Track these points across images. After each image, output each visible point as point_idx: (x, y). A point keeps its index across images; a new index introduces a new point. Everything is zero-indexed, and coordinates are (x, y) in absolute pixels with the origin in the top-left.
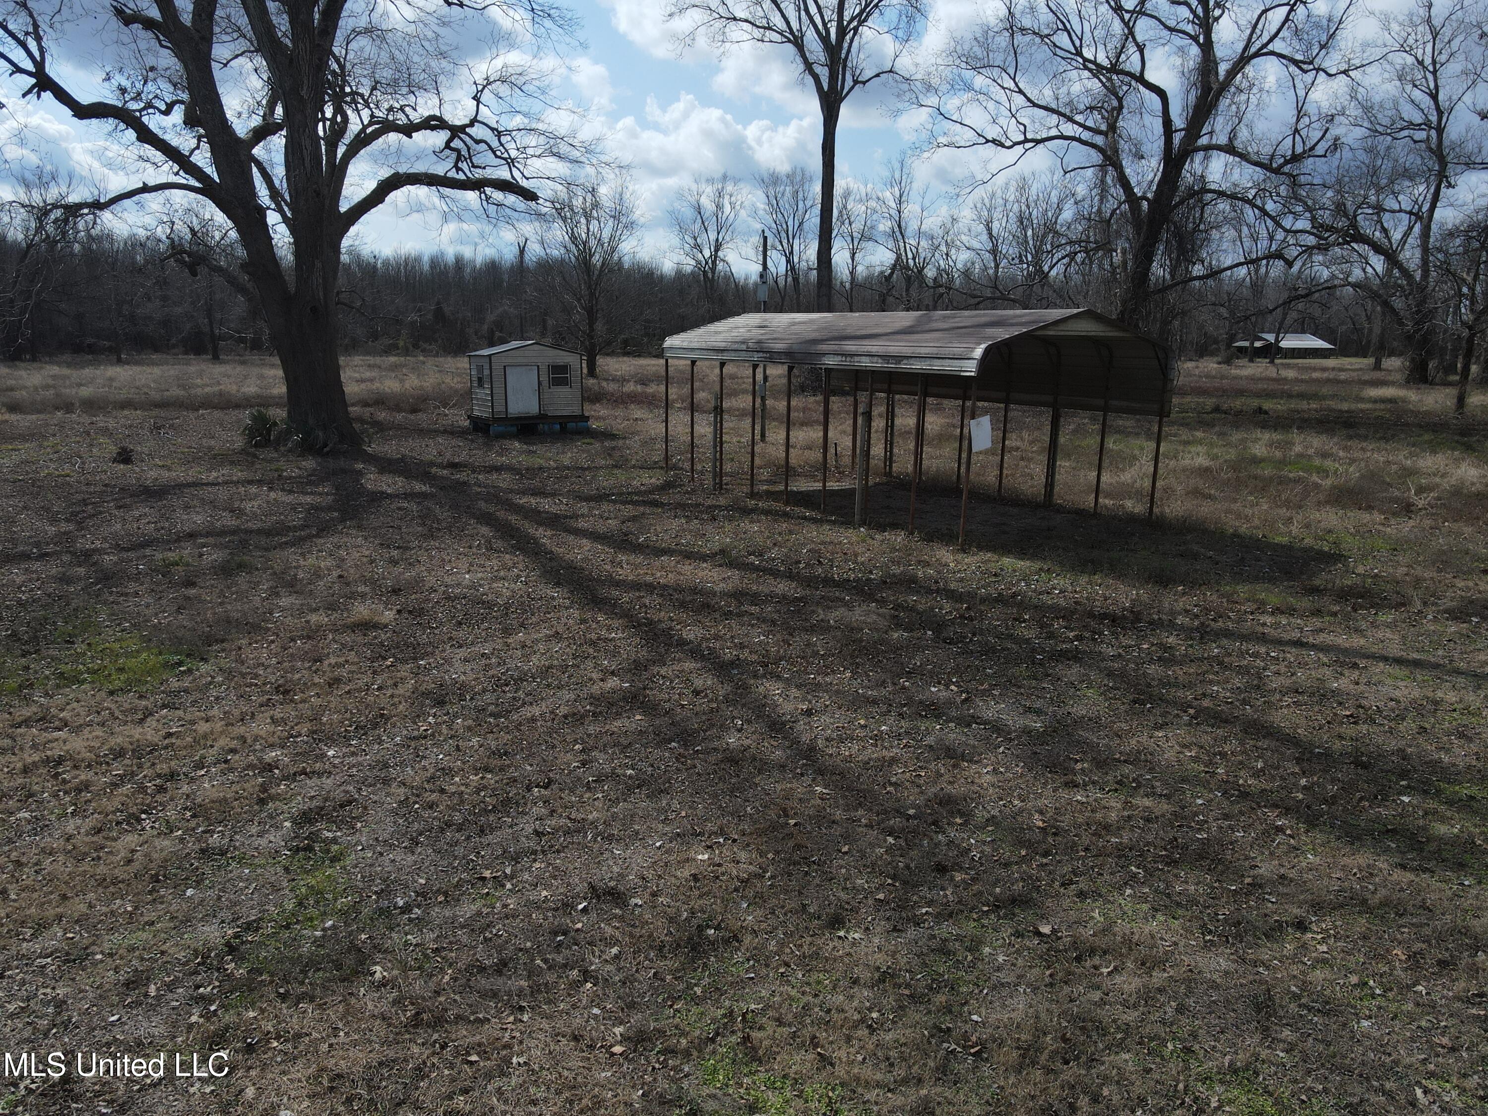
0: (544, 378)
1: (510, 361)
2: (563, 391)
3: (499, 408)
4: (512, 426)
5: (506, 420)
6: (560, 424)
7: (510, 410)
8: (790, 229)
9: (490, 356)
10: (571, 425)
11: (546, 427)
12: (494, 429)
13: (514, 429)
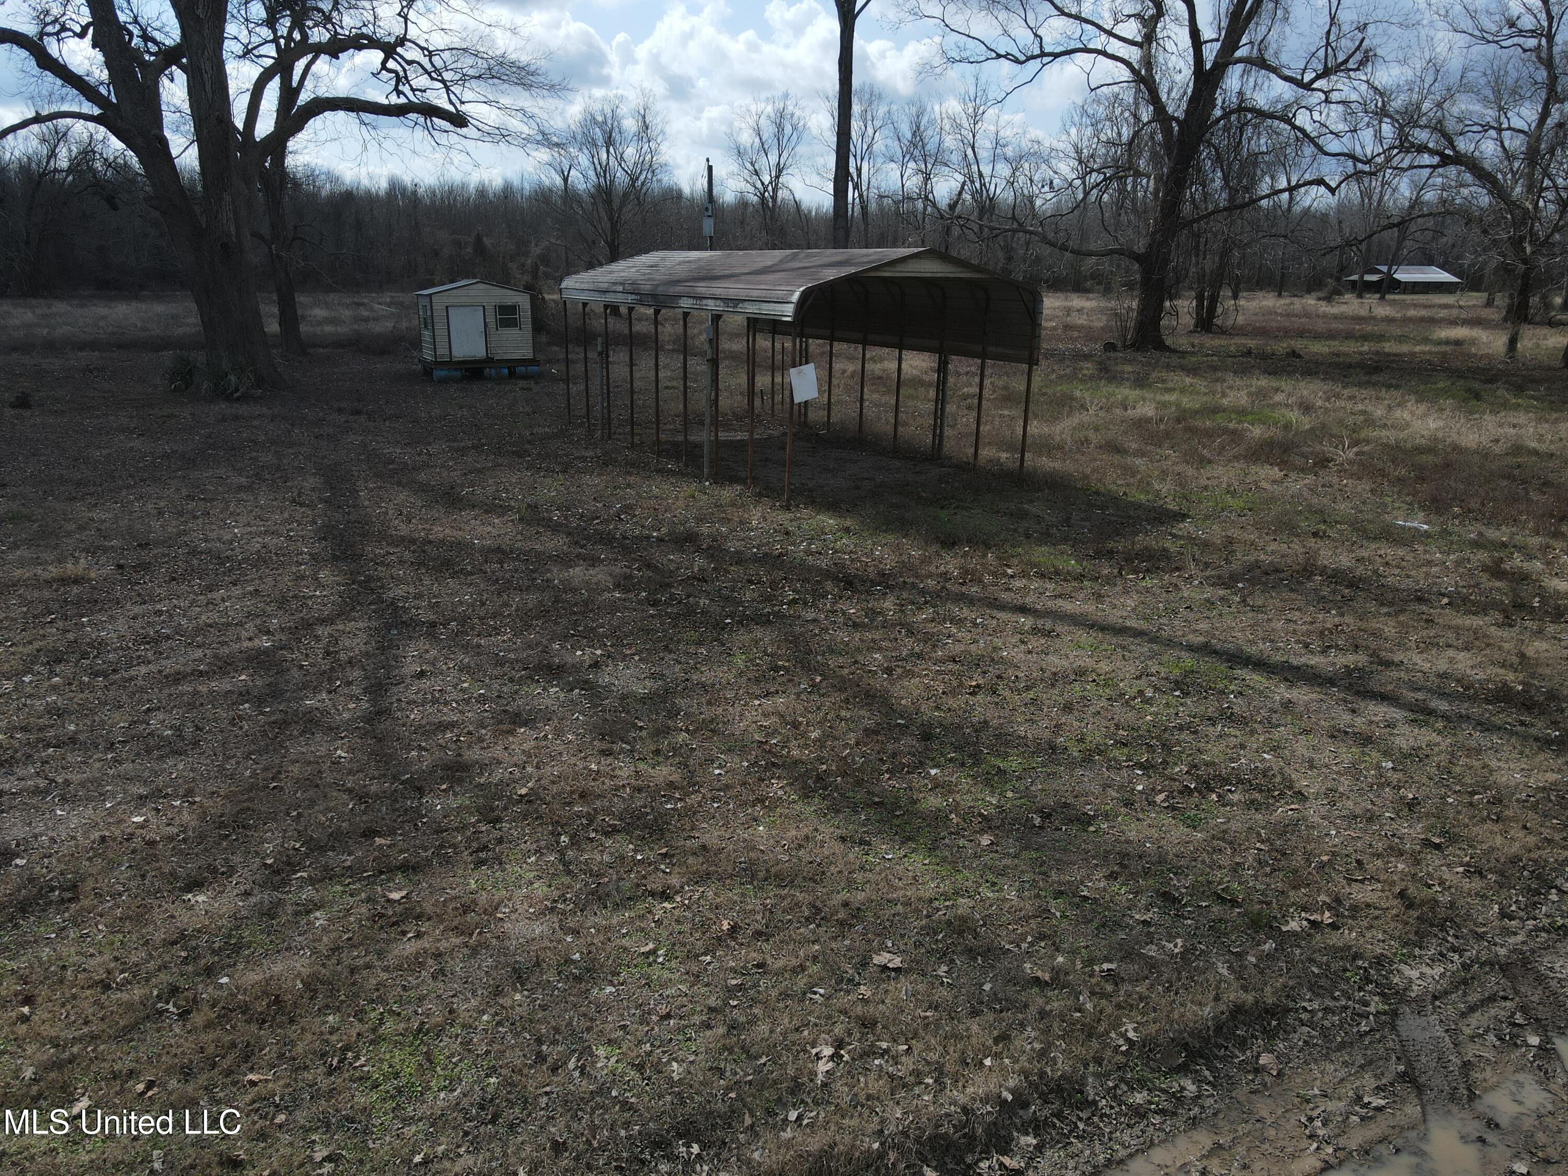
0: (491, 319)
1: (452, 300)
2: (511, 333)
3: (442, 351)
4: (456, 369)
5: (452, 364)
6: (509, 368)
7: (454, 353)
8: (859, 152)
9: (430, 295)
10: (521, 370)
11: (493, 371)
12: (438, 374)
13: (458, 374)
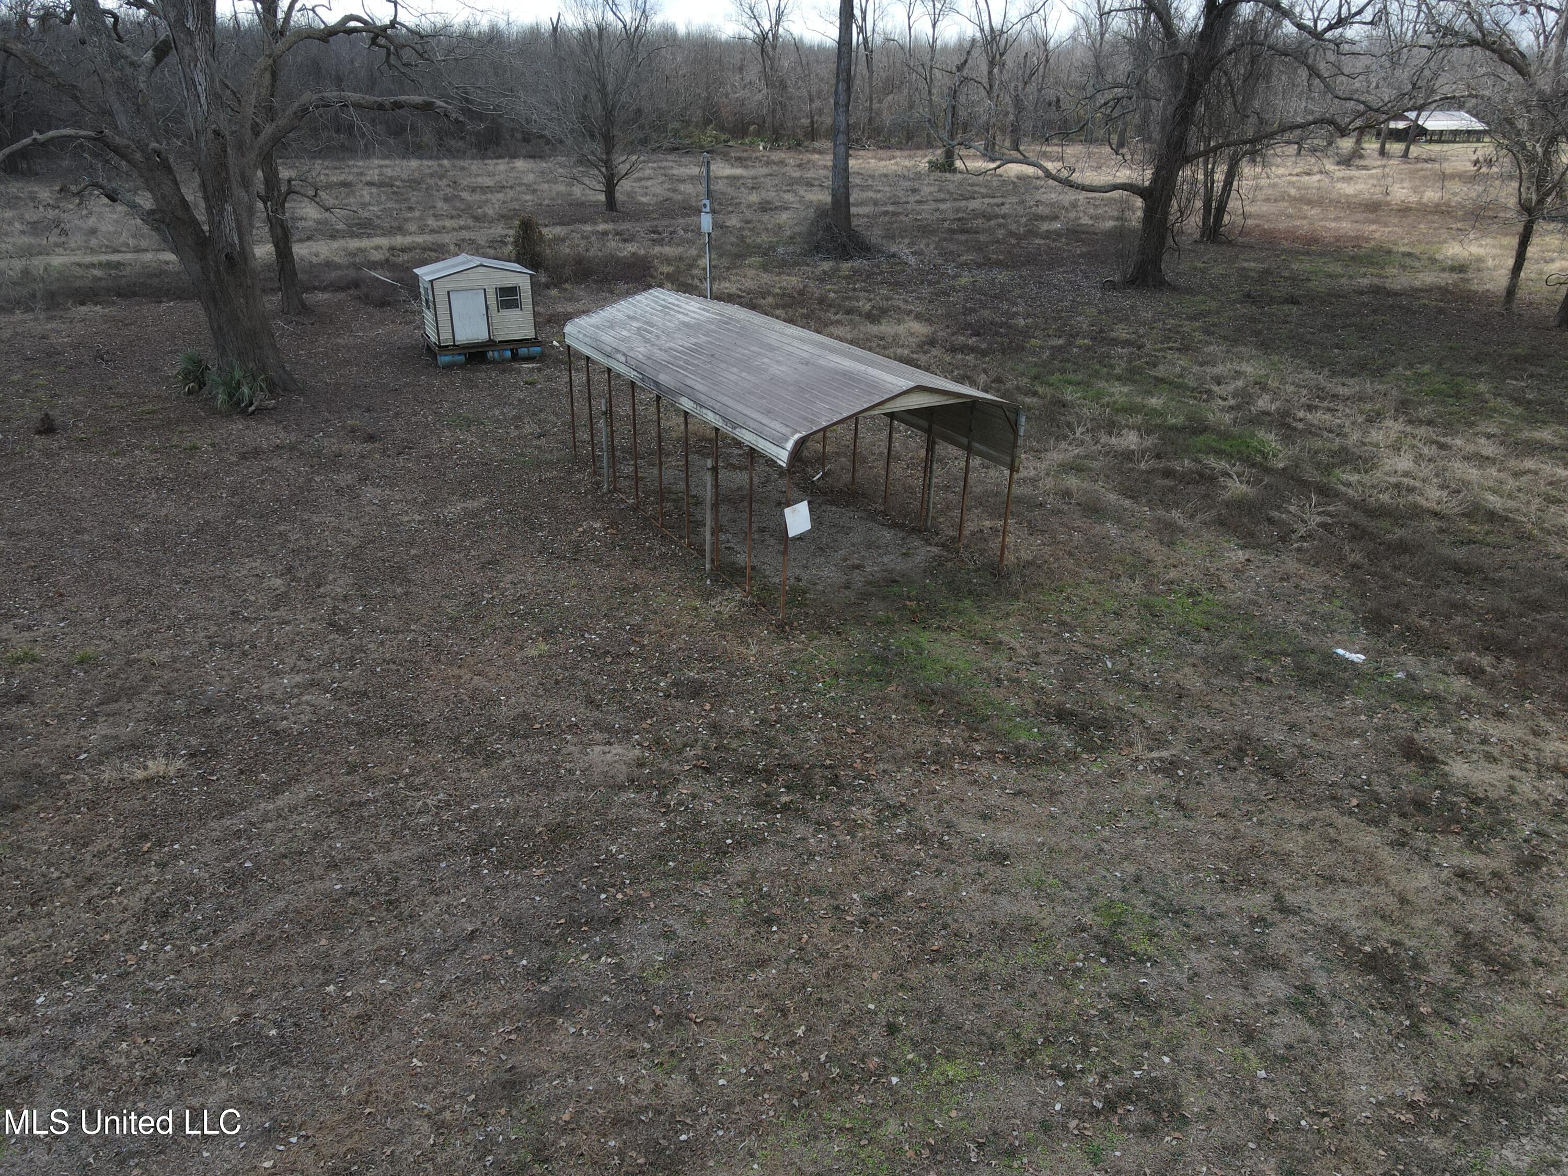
0: (492, 302)
1: (453, 285)
2: (512, 314)
3: (446, 335)
4: (460, 354)
5: (456, 348)
6: (512, 350)
7: (457, 337)
9: (431, 281)
10: (523, 351)
11: (496, 354)
12: (443, 358)
13: (462, 358)
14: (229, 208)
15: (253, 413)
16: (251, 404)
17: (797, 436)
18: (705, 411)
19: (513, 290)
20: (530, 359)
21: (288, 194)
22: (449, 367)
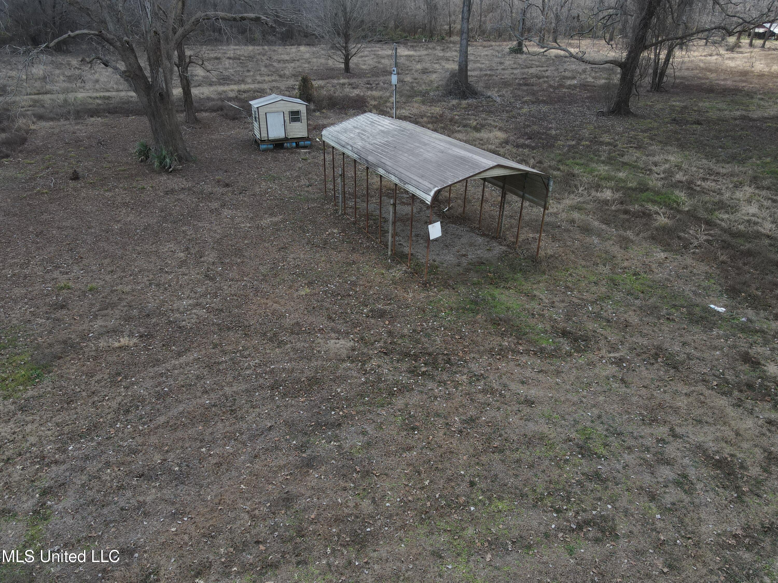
0: (287, 118)
1: (268, 110)
2: (296, 125)
3: (264, 134)
4: (271, 144)
6: (296, 143)
7: (270, 136)
9: (258, 108)
10: (302, 143)
11: (288, 144)
12: (262, 147)
14: (161, 70)
15: (171, 172)
16: (170, 167)
17: (436, 189)
18: (390, 175)
19: (297, 113)
20: (305, 147)
21: (189, 63)
22: (265, 151)
